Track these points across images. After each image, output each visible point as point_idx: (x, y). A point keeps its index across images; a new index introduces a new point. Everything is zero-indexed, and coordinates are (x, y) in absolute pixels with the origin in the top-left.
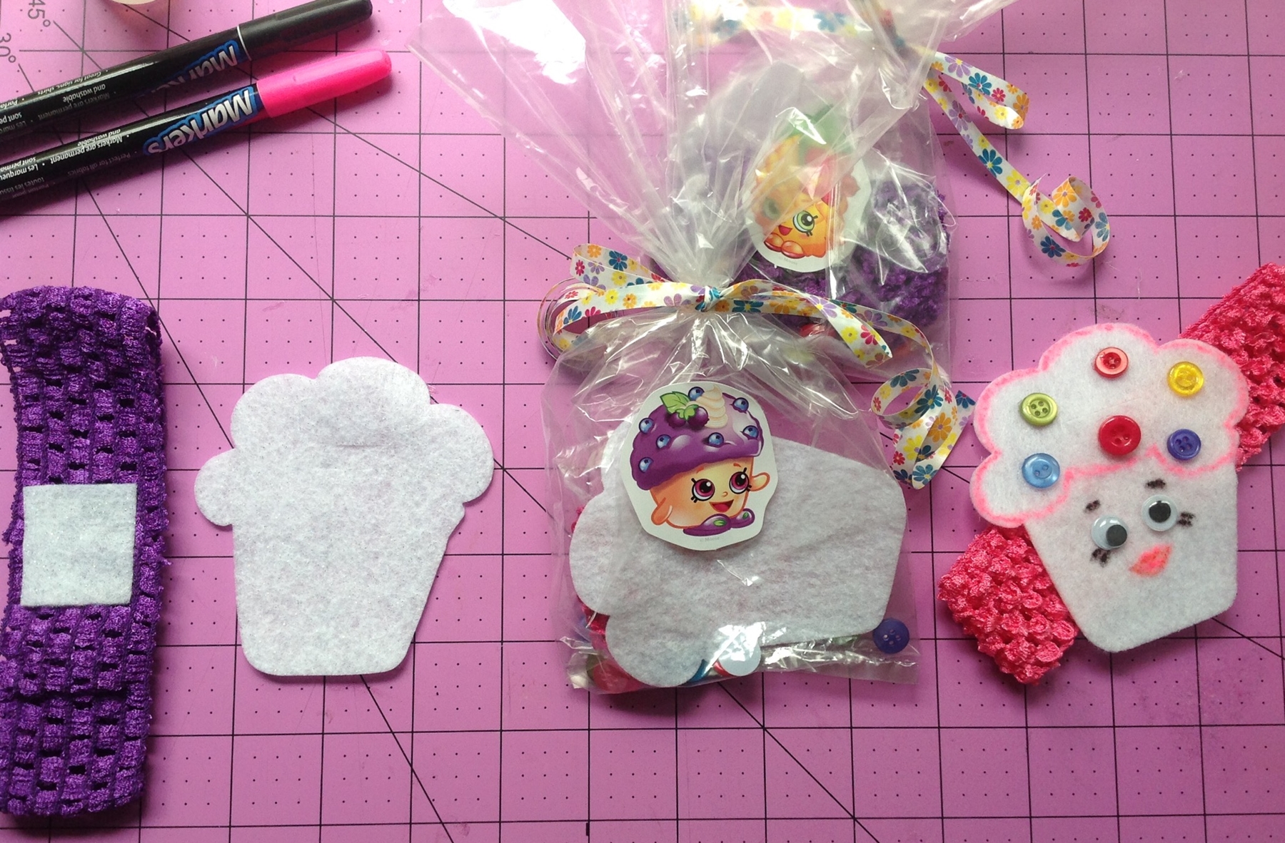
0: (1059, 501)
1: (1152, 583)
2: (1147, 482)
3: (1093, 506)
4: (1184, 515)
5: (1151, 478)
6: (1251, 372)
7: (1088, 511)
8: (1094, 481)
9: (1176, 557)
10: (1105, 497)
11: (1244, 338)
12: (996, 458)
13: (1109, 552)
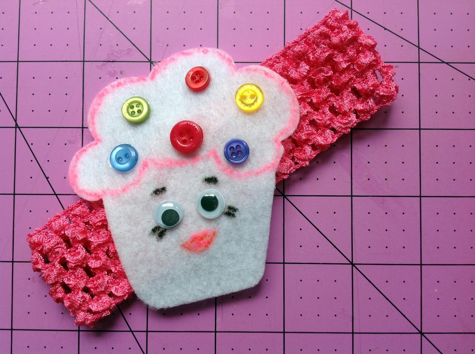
0: (134, 184)
1: (197, 259)
2: (204, 177)
3: (159, 191)
4: (230, 208)
5: (208, 175)
6: (312, 100)
7: (154, 195)
8: (165, 171)
9: (219, 240)
10: (171, 185)
11: (306, 71)
12: (96, 144)
13: (165, 230)
